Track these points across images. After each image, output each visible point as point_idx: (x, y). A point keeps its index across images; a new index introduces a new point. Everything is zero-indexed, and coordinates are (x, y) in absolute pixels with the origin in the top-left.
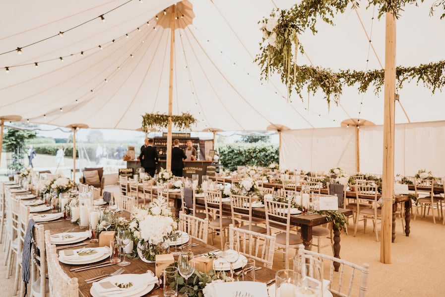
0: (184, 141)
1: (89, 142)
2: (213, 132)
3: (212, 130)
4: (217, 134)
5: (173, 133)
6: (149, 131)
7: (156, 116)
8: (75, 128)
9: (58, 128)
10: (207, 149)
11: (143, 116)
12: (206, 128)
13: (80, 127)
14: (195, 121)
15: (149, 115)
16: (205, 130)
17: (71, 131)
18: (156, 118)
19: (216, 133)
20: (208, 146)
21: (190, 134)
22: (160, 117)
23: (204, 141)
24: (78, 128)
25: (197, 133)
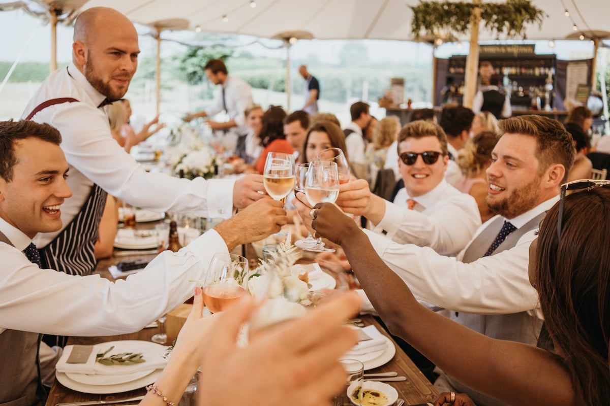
0: (518, 63)
1: (343, 65)
2: (592, 39)
3: (590, 35)
4: (604, 46)
5: (482, 46)
6: (439, 42)
7: (443, 5)
8: (287, 39)
9: (256, 42)
10: (572, 82)
11: (413, 8)
12: (575, 29)
13: (298, 38)
14: (539, 15)
15: (427, 5)
16: (574, 37)
17: (281, 47)
18: (445, 10)
19: (600, 43)
20: (575, 76)
21: (533, 46)
22: (453, 7)
23: (565, 64)
24: (292, 40)
25: (551, 43)
